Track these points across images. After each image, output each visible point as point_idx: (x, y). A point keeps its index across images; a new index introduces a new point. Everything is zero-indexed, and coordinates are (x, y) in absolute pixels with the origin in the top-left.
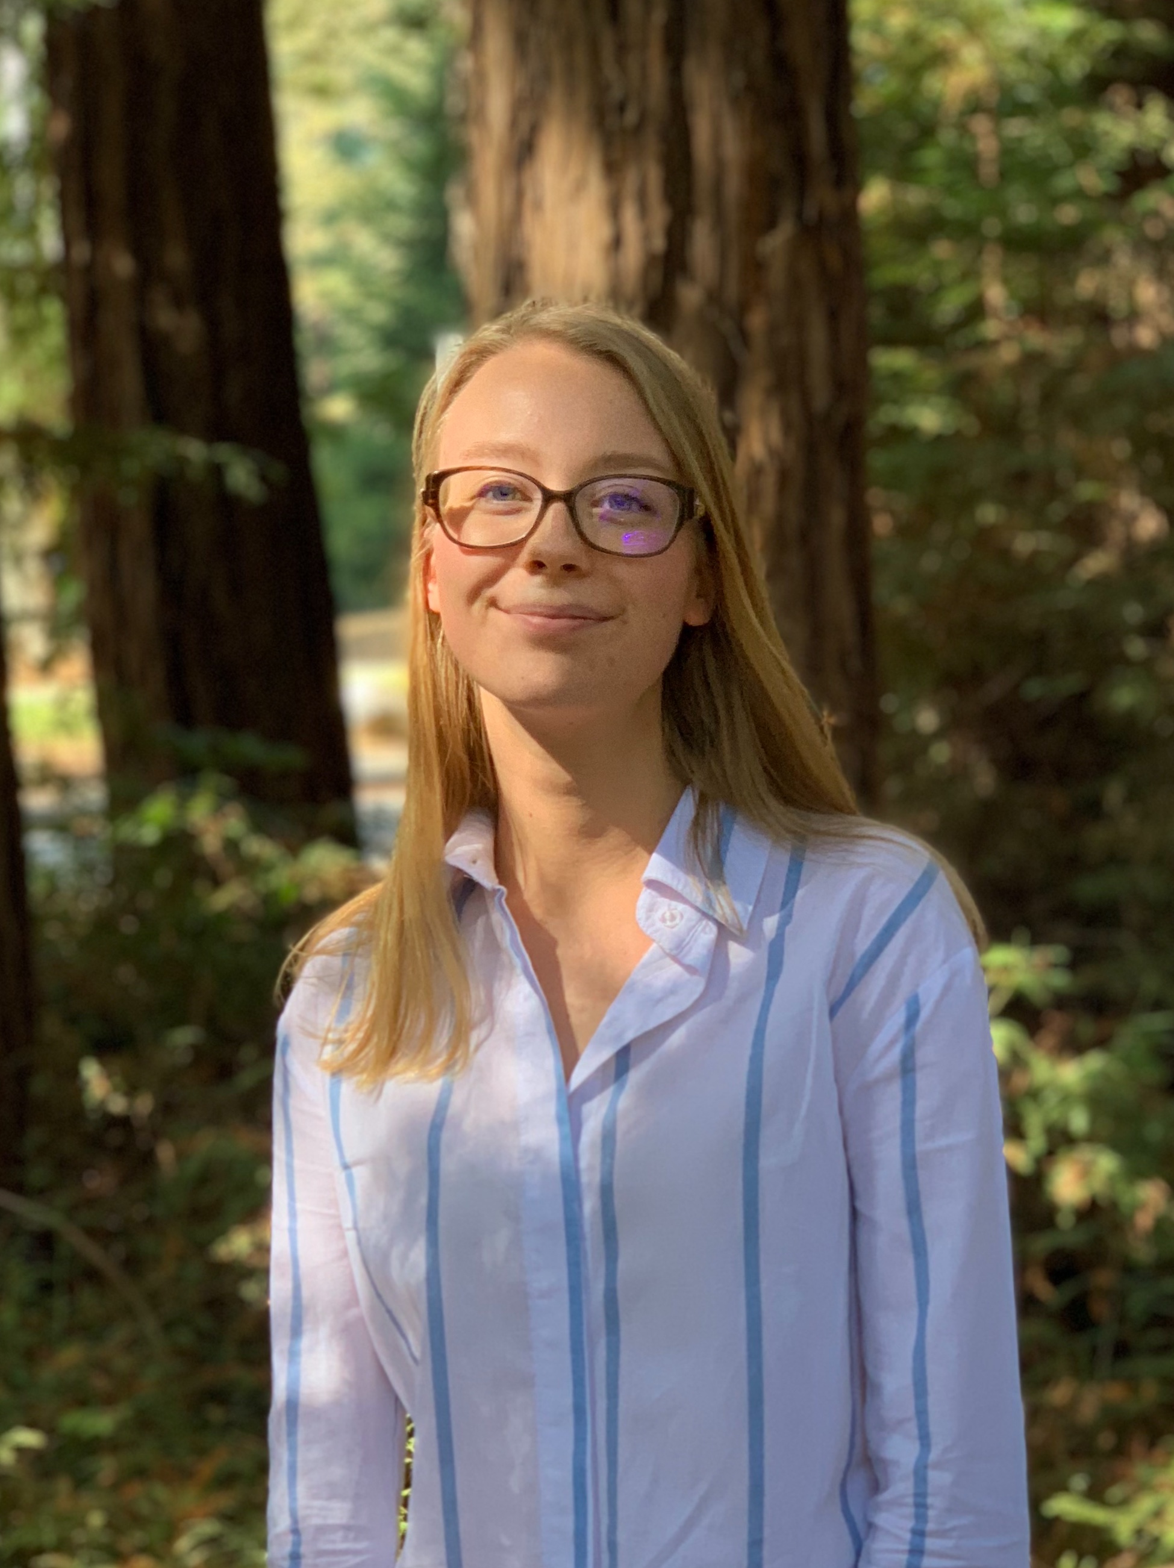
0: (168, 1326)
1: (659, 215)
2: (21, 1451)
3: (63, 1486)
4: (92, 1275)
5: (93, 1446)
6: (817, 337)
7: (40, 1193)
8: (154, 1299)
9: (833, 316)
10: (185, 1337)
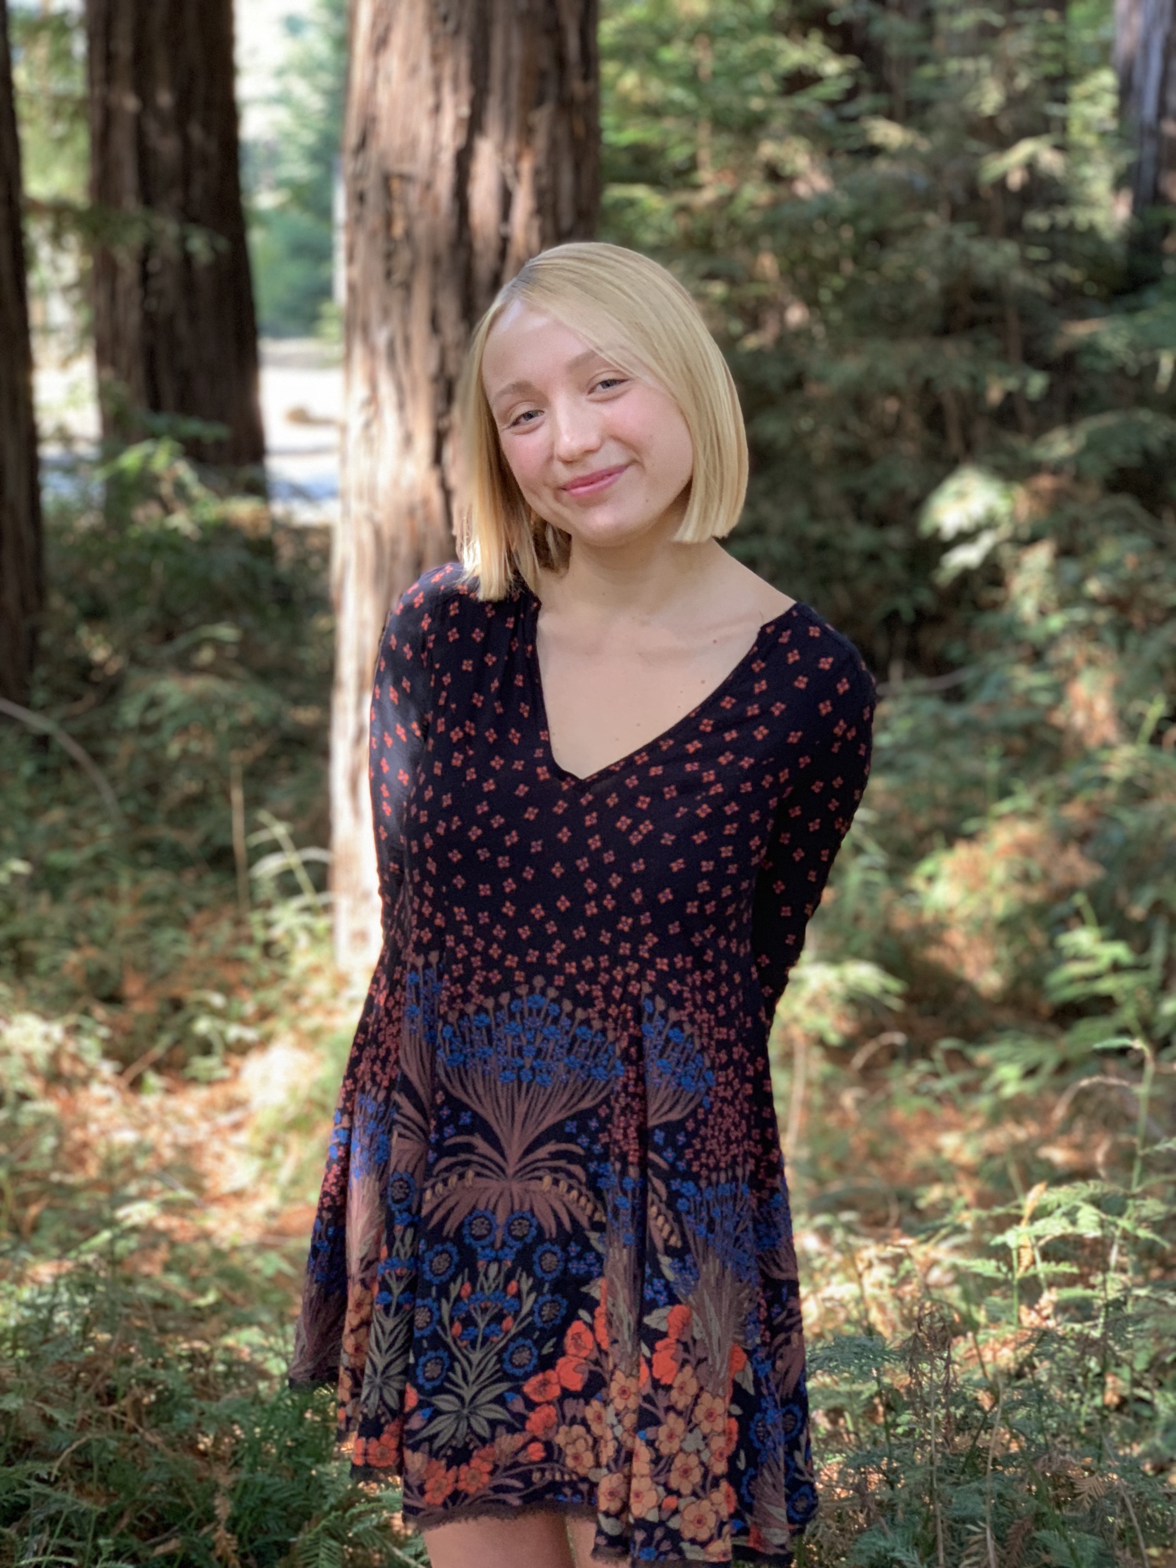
0: (121, 799)
1: (466, 92)
2: (15, 876)
3: (44, 899)
4: (73, 764)
5: (66, 874)
6: (567, 180)
7: (43, 709)
8: (113, 781)
9: (577, 168)
10: (131, 807)
